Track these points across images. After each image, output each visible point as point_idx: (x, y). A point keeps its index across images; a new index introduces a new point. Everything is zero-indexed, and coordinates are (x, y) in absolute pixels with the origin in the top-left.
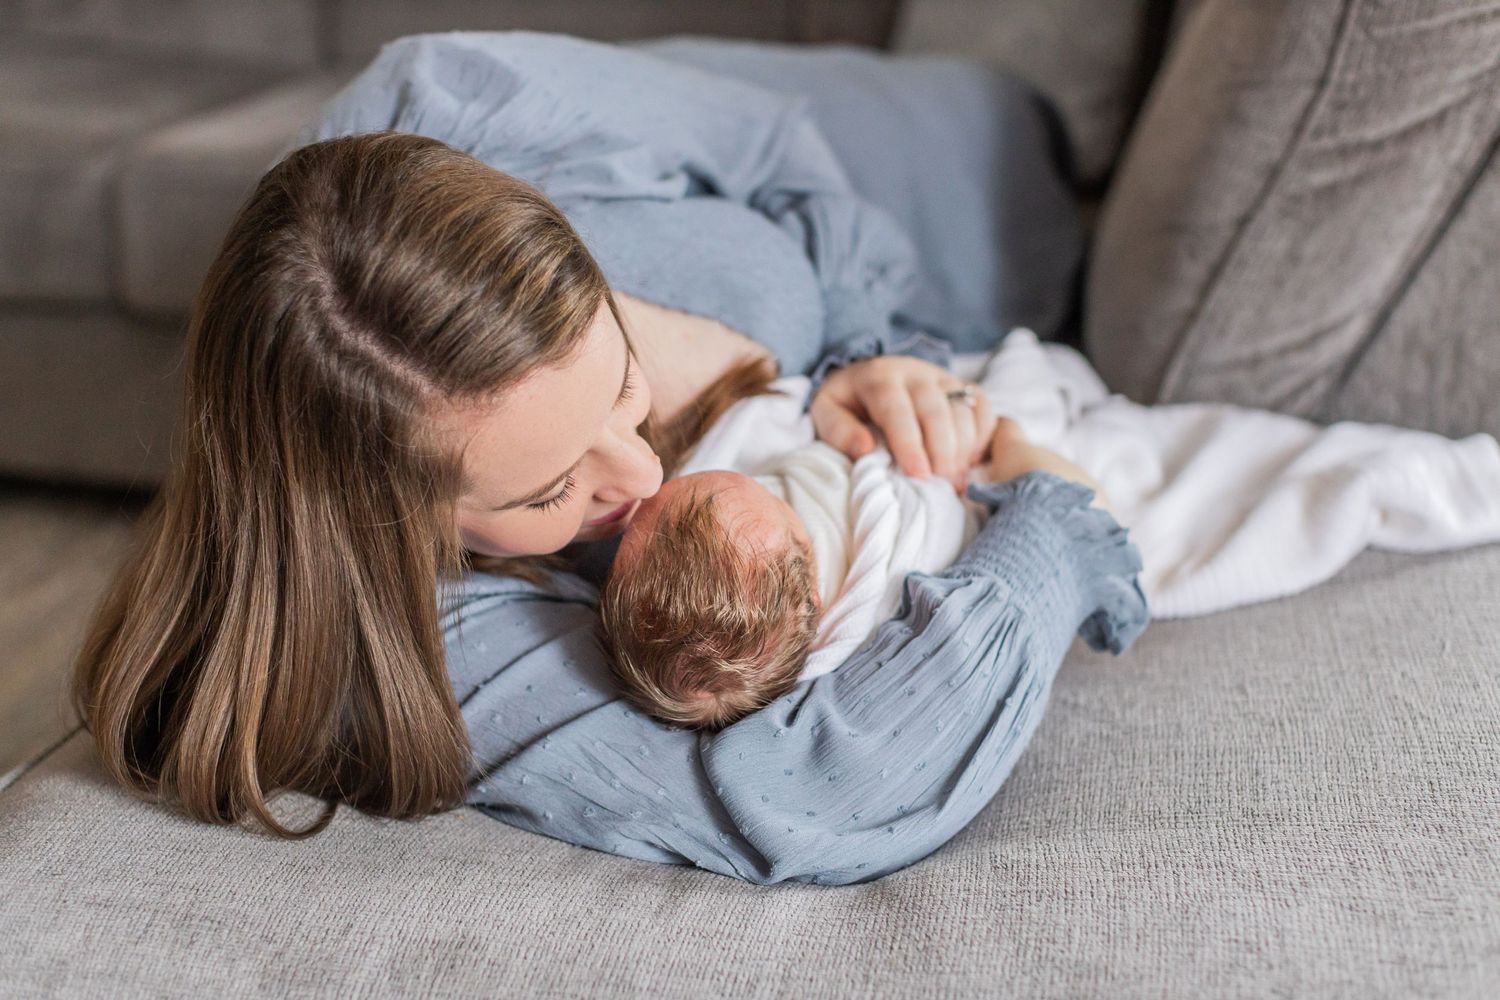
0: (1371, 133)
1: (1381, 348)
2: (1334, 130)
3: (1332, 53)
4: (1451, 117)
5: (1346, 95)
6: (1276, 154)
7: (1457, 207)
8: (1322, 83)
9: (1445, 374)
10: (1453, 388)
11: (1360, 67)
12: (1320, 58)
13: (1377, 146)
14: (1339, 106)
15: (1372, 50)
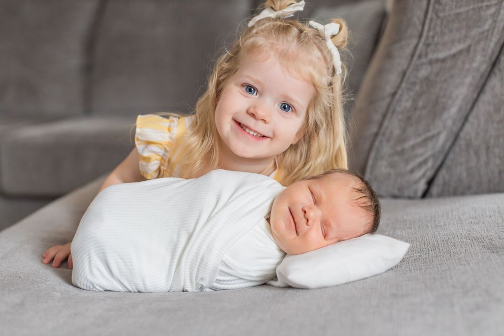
0: (441, 55)
1: (457, 149)
2: (426, 55)
3: (423, 24)
4: (472, 49)
5: (430, 40)
6: (405, 67)
7: (481, 90)
8: (421, 36)
9: (483, 158)
10: (487, 164)
11: (434, 28)
12: (420, 27)
13: (444, 60)
14: (428, 45)
15: (439, 21)
